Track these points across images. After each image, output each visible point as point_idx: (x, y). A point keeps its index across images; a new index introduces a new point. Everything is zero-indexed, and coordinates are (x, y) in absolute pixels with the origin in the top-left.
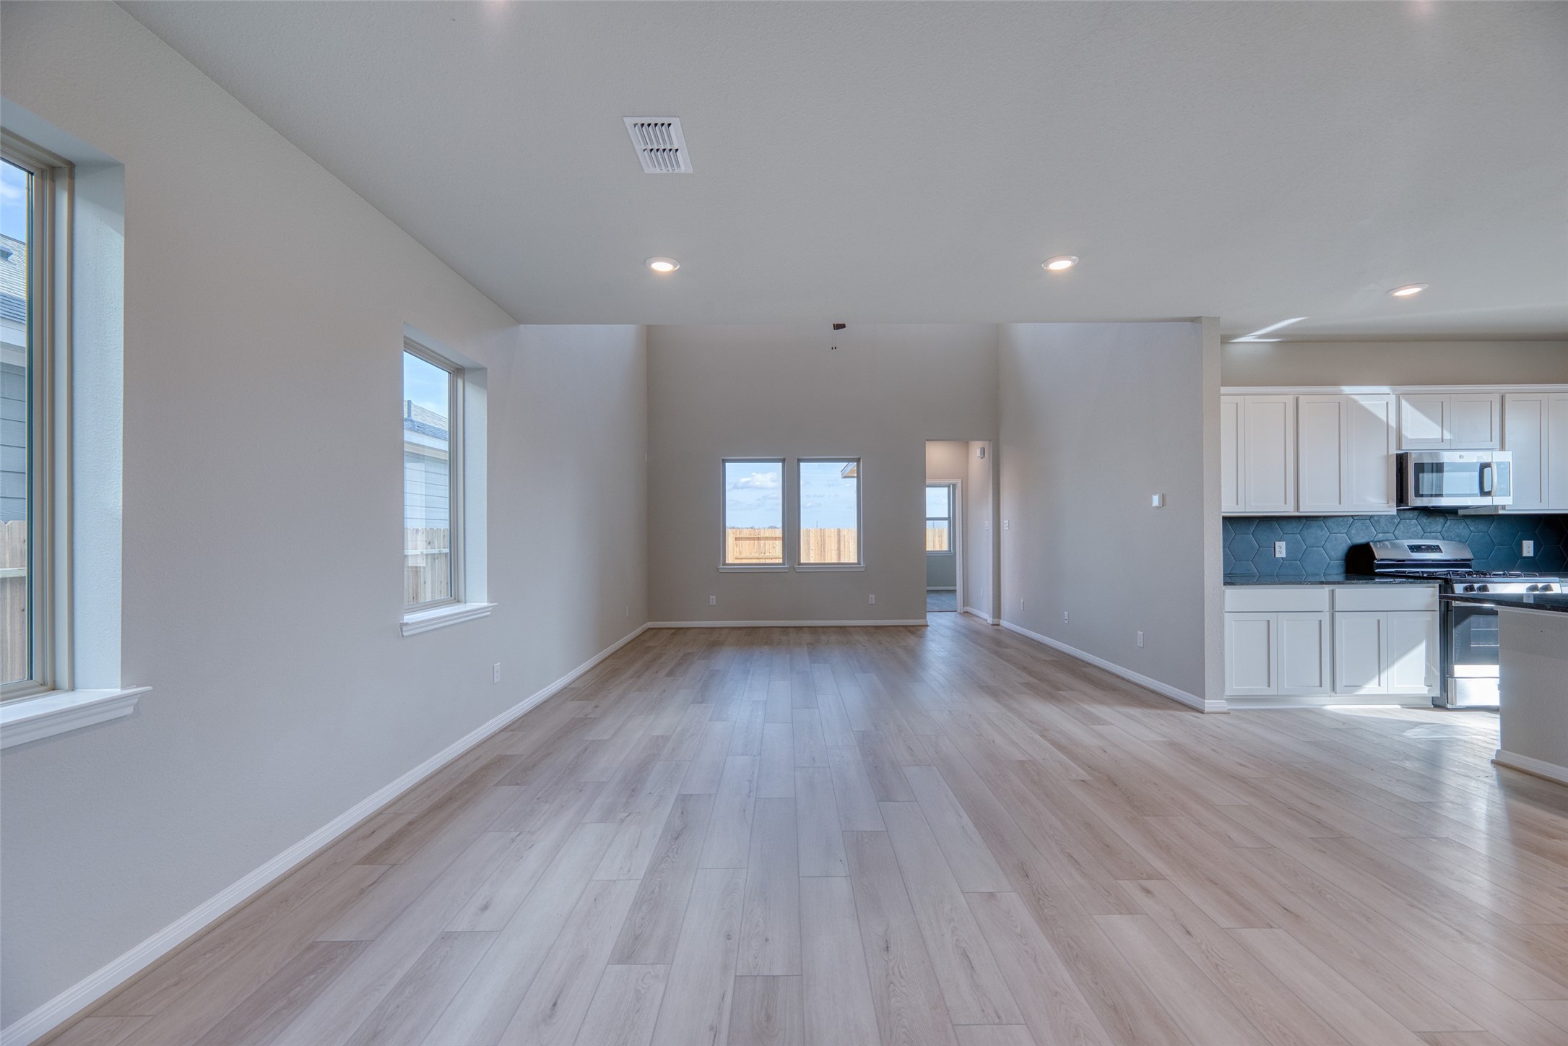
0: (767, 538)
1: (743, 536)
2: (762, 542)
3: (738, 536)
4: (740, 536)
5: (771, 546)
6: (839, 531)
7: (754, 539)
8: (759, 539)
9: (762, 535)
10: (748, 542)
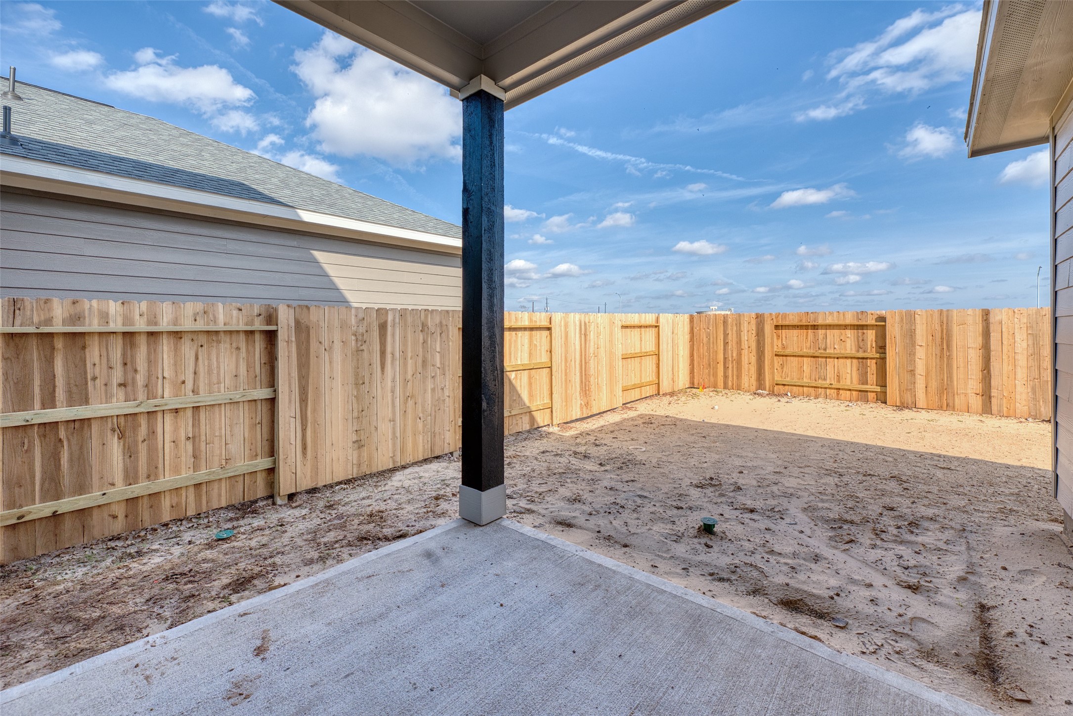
0: (830, 325)
1: (787, 323)
2: (821, 332)
3: (780, 323)
4: (784, 323)
5: (837, 339)
6: (986, 314)
7: (806, 327)
8: (815, 327)
9: (820, 322)
10: (795, 332)
